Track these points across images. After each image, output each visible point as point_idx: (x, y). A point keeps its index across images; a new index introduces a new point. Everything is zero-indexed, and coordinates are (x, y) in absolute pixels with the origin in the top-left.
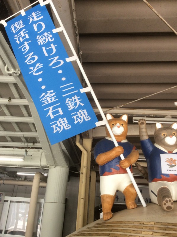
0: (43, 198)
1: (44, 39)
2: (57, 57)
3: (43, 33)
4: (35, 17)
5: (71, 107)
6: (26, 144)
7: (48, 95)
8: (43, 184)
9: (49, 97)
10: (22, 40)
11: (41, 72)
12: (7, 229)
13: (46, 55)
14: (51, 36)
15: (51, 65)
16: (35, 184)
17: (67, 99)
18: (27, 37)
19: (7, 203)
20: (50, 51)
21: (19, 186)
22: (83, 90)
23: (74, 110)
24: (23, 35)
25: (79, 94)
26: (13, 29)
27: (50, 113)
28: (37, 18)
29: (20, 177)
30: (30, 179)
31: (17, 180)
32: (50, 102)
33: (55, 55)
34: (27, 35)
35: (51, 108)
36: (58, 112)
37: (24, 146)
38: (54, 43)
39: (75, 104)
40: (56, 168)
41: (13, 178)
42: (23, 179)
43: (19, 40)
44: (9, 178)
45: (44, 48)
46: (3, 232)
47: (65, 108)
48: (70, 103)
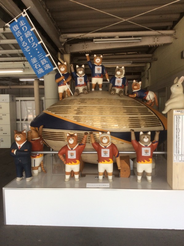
0: (44, 96)
1: (28, 34)
2: (34, 43)
3: (27, 31)
4: (22, 24)
5: (43, 64)
6: (23, 58)
7: (34, 59)
8: (41, 87)
9: (34, 60)
10: (19, 35)
11: (29, 50)
12: (22, 118)
13: (30, 42)
14: (30, 33)
15: (32, 47)
16: (36, 87)
17: (41, 61)
18: (21, 34)
19: (18, 102)
20: (31, 40)
21: (23, 90)
22: (47, 56)
23: (44, 65)
24: (19, 33)
25: (45, 58)
26: (14, 29)
27: (36, 67)
28: (23, 24)
29: (22, 82)
30: (31, 83)
31: (21, 85)
32: (35, 62)
33: (33, 42)
34: (21, 33)
35: (36, 65)
36: (38, 66)
37: (21, 60)
38: (32, 36)
39: (44, 62)
40: (49, 75)
41: (16, 83)
42: (25, 84)
43: (18, 35)
44: (13, 83)
45: (28, 39)
46: (20, 120)
47: (41, 64)
48: (42, 62)
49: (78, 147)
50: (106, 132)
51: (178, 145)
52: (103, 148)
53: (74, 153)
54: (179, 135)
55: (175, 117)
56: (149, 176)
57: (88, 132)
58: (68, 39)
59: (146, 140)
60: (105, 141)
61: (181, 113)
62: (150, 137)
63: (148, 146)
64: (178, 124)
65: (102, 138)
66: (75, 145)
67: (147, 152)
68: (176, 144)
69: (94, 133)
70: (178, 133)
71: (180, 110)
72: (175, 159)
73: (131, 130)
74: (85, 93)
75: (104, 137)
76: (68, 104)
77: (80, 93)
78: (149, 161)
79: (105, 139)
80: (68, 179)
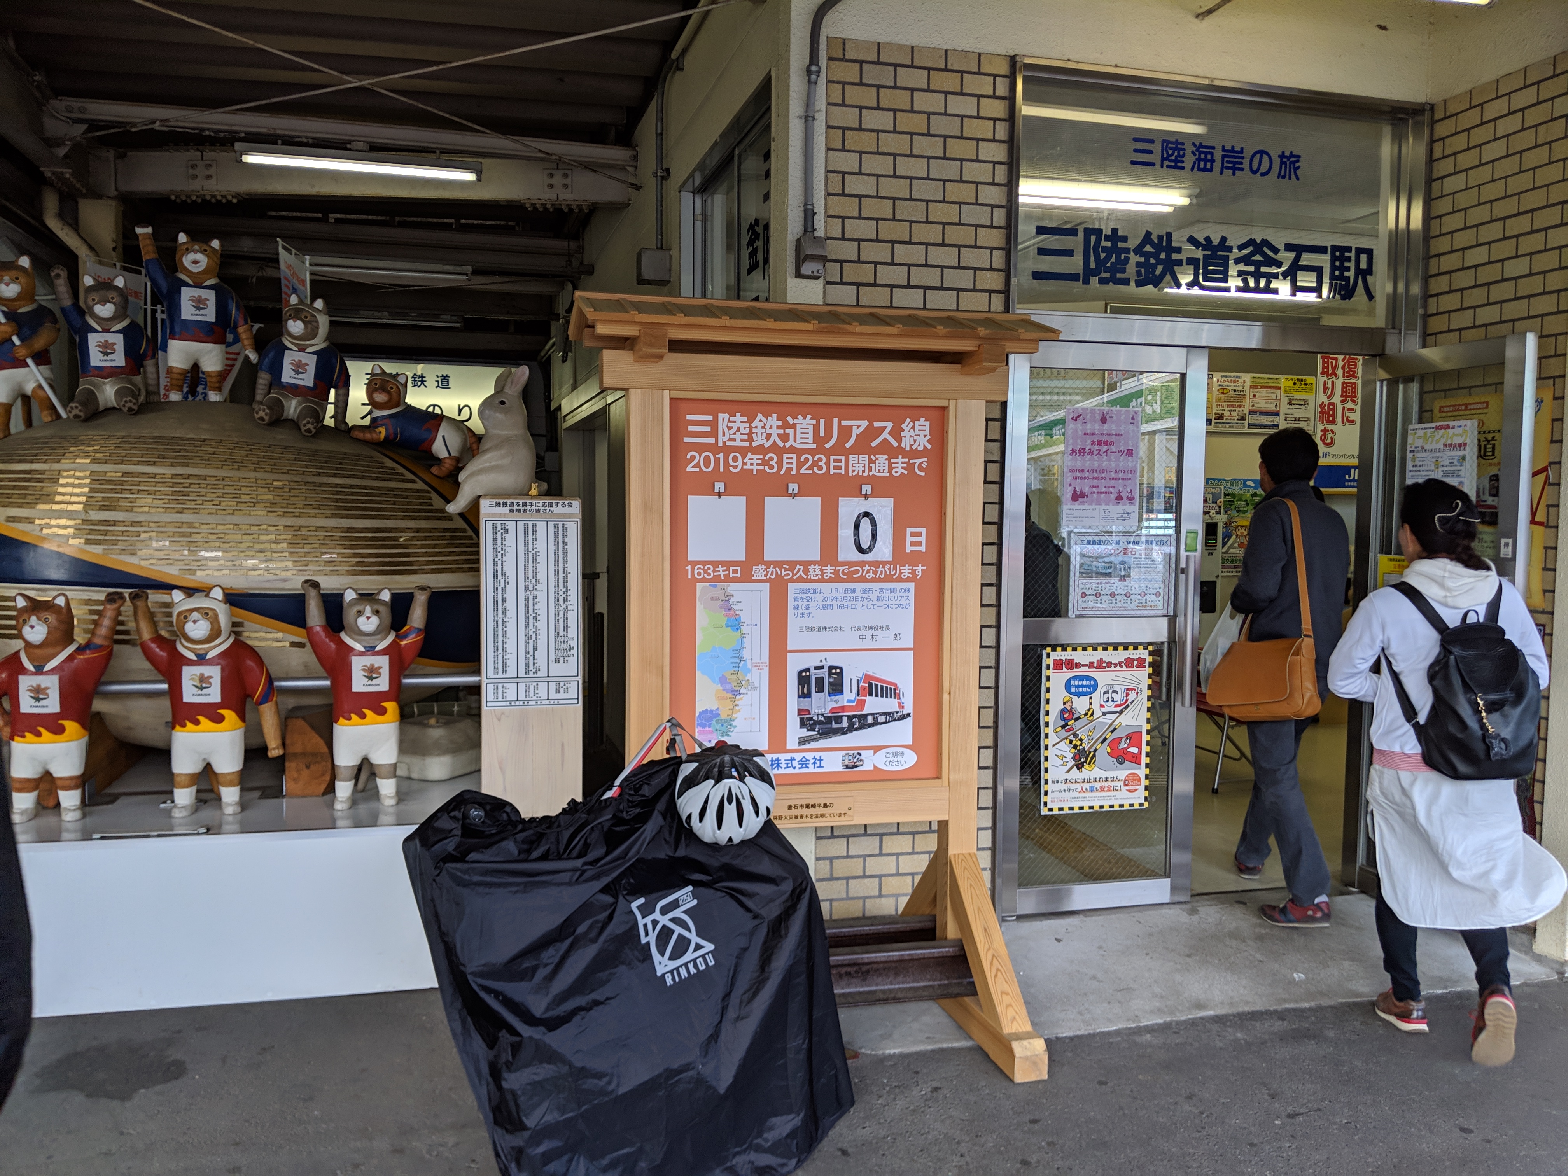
49: (71, 658)
50: (204, 590)
51: (500, 639)
52: (191, 663)
53: (48, 685)
54: (504, 600)
55: (490, 525)
56: (388, 778)
57: (126, 592)
58: (93, 125)
59: (368, 623)
60: (198, 629)
61: (511, 511)
62: (385, 611)
63: (378, 649)
64: (499, 556)
65: (185, 616)
66: (59, 649)
67: (372, 673)
68: (495, 636)
69: (154, 597)
70: (500, 589)
71: (508, 502)
72: (491, 697)
73: (306, 581)
74: (125, 410)
75: (192, 611)
76: (32, 462)
77: (101, 408)
78: (382, 712)
79: (195, 622)
80: (22, 813)
